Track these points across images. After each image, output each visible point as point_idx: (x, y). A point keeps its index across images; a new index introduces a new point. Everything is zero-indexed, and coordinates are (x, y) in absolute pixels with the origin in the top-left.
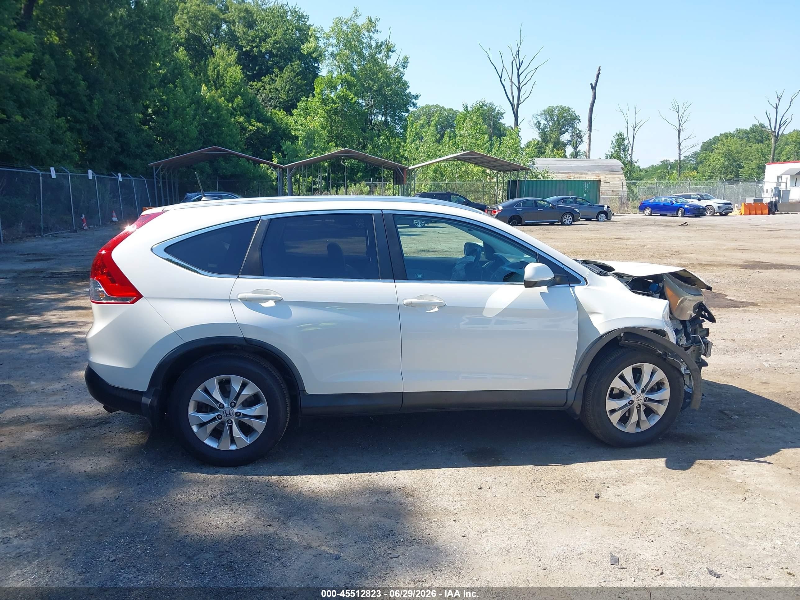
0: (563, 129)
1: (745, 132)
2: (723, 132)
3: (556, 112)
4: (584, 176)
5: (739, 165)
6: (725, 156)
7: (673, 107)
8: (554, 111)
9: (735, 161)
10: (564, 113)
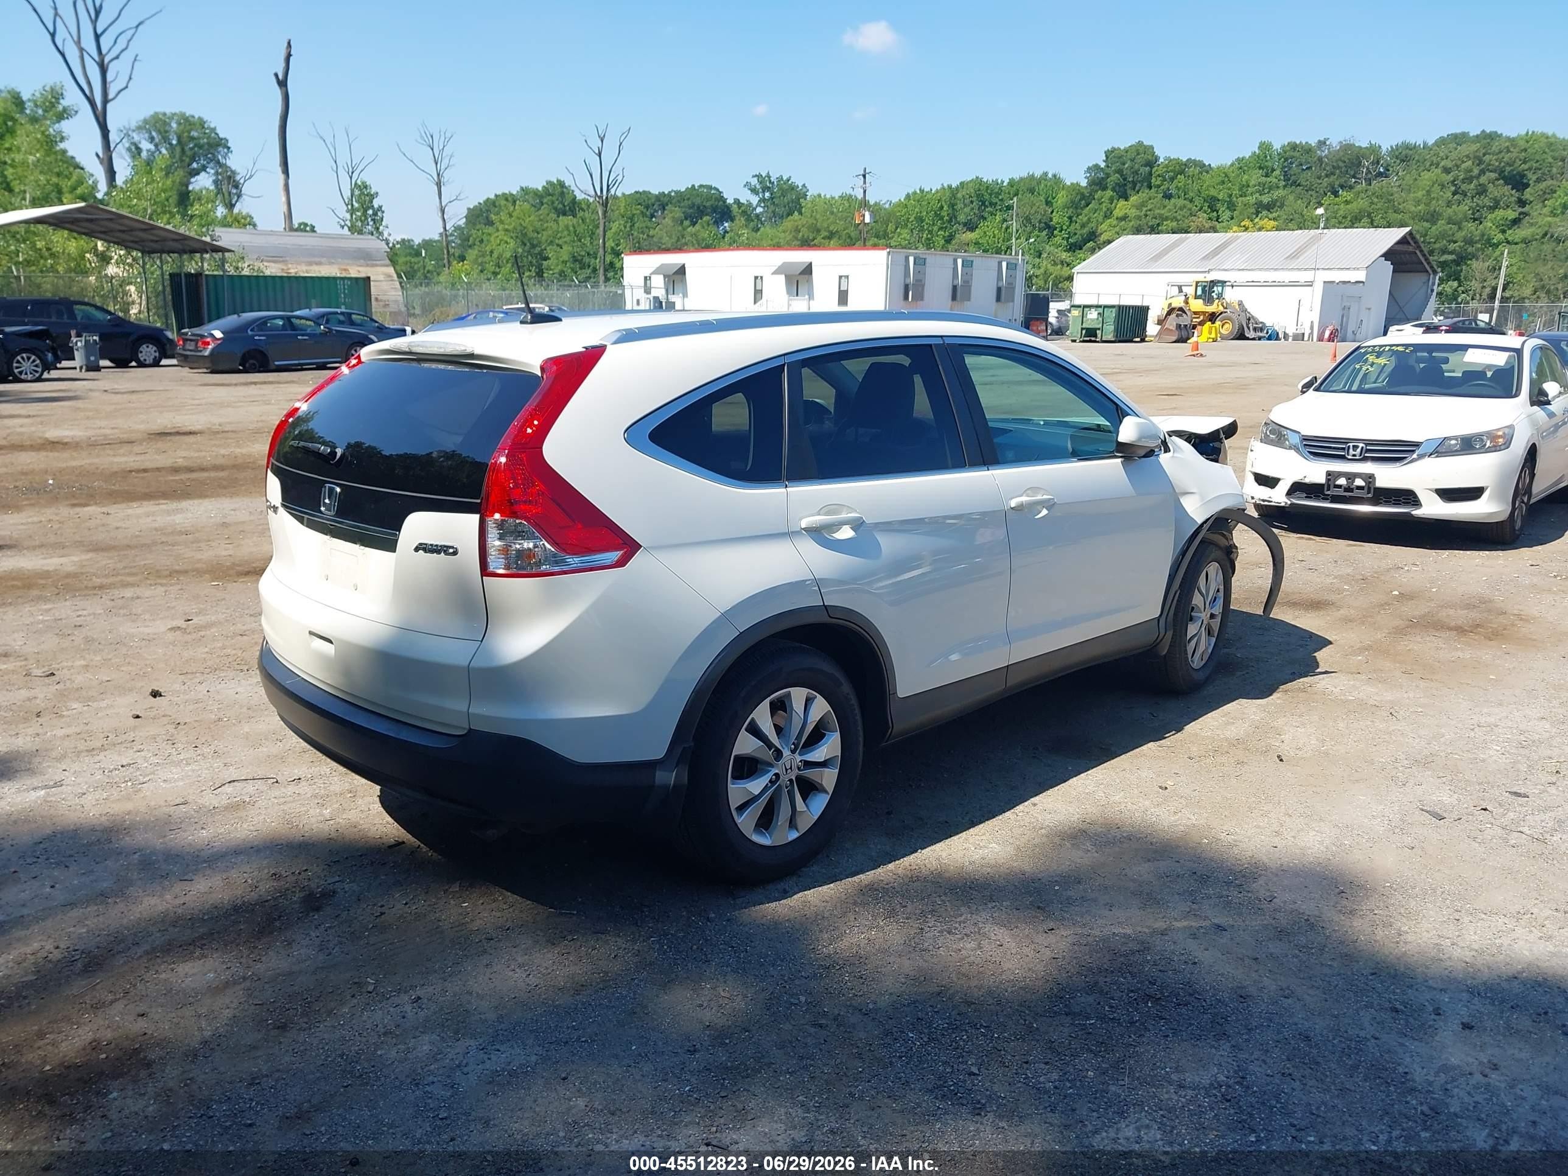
0: (195, 165)
1: (536, 193)
2: (499, 193)
3: (174, 125)
4: (315, 268)
5: (540, 253)
6: (517, 237)
7: (422, 137)
8: (169, 125)
9: (533, 246)
10: (191, 130)
